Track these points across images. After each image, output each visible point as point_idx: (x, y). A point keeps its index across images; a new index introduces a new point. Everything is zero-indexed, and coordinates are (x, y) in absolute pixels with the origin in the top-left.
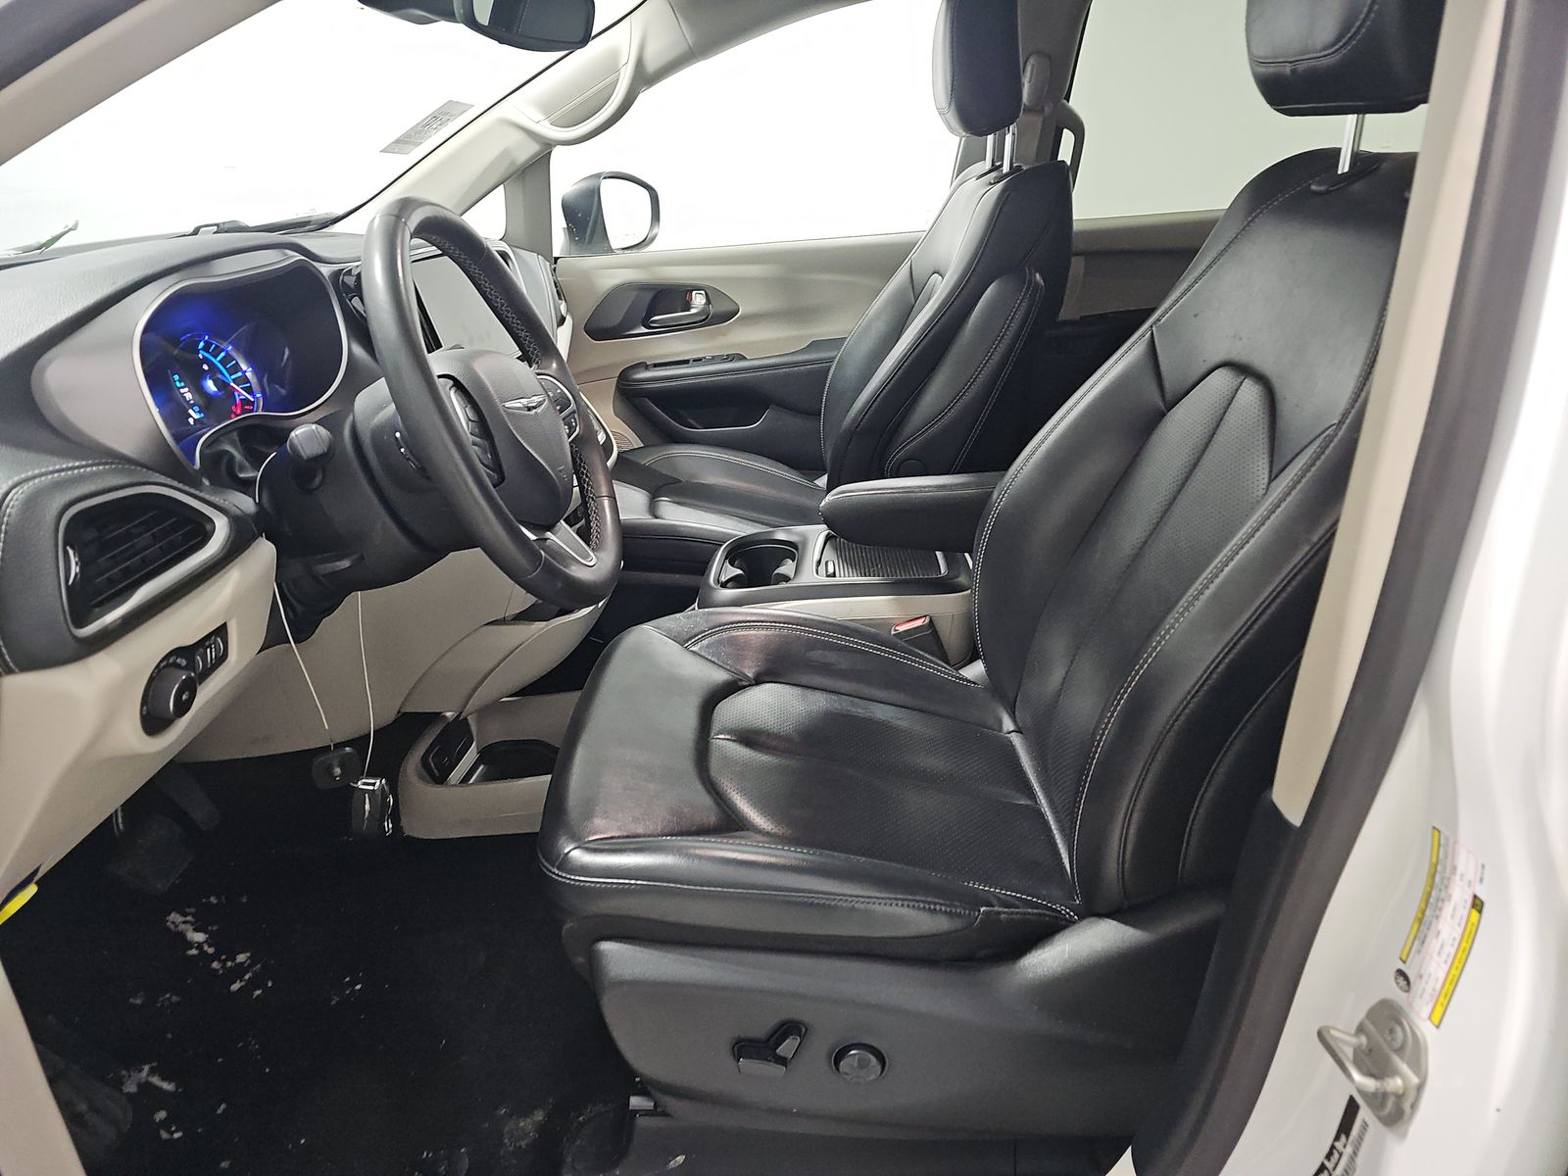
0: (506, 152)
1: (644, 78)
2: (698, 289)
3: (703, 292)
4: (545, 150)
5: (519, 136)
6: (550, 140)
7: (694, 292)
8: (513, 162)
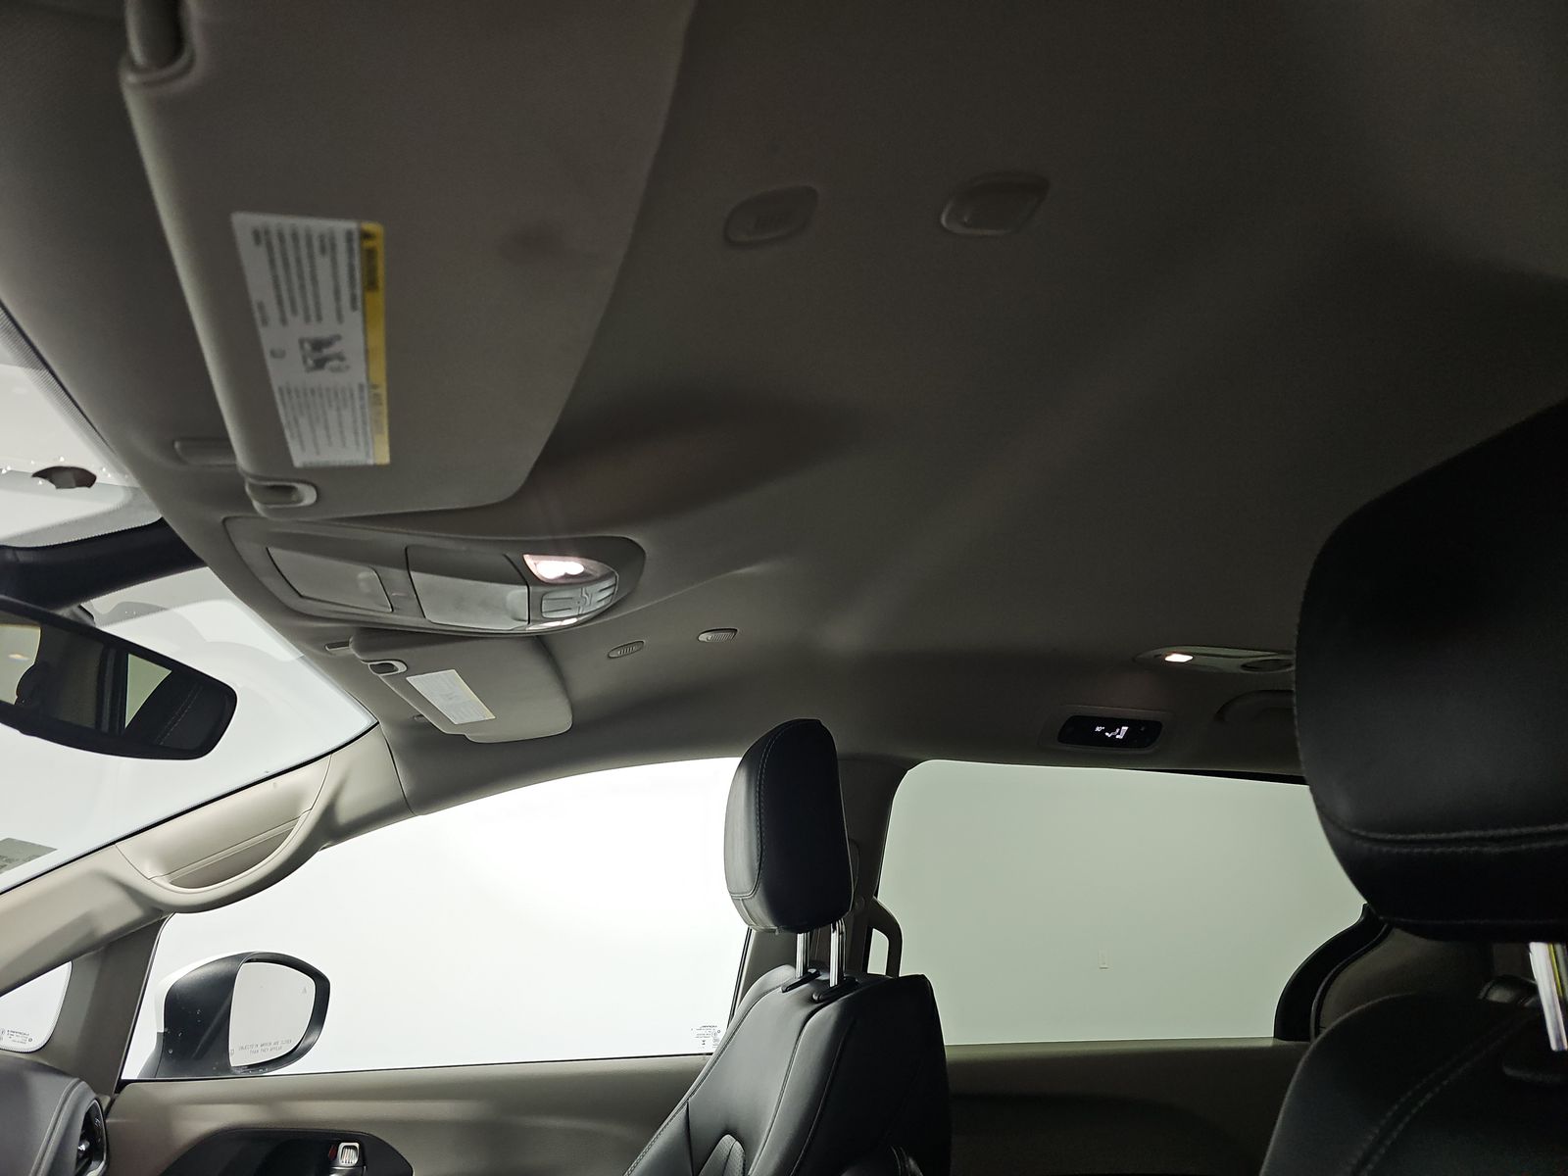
0: (86, 919)
1: (330, 830)
2: (349, 1137)
3: (357, 1145)
4: (153, 918)
5: (116, 896)
6: (161, 903)
7: (343, 1145)
8: (91, 934)
